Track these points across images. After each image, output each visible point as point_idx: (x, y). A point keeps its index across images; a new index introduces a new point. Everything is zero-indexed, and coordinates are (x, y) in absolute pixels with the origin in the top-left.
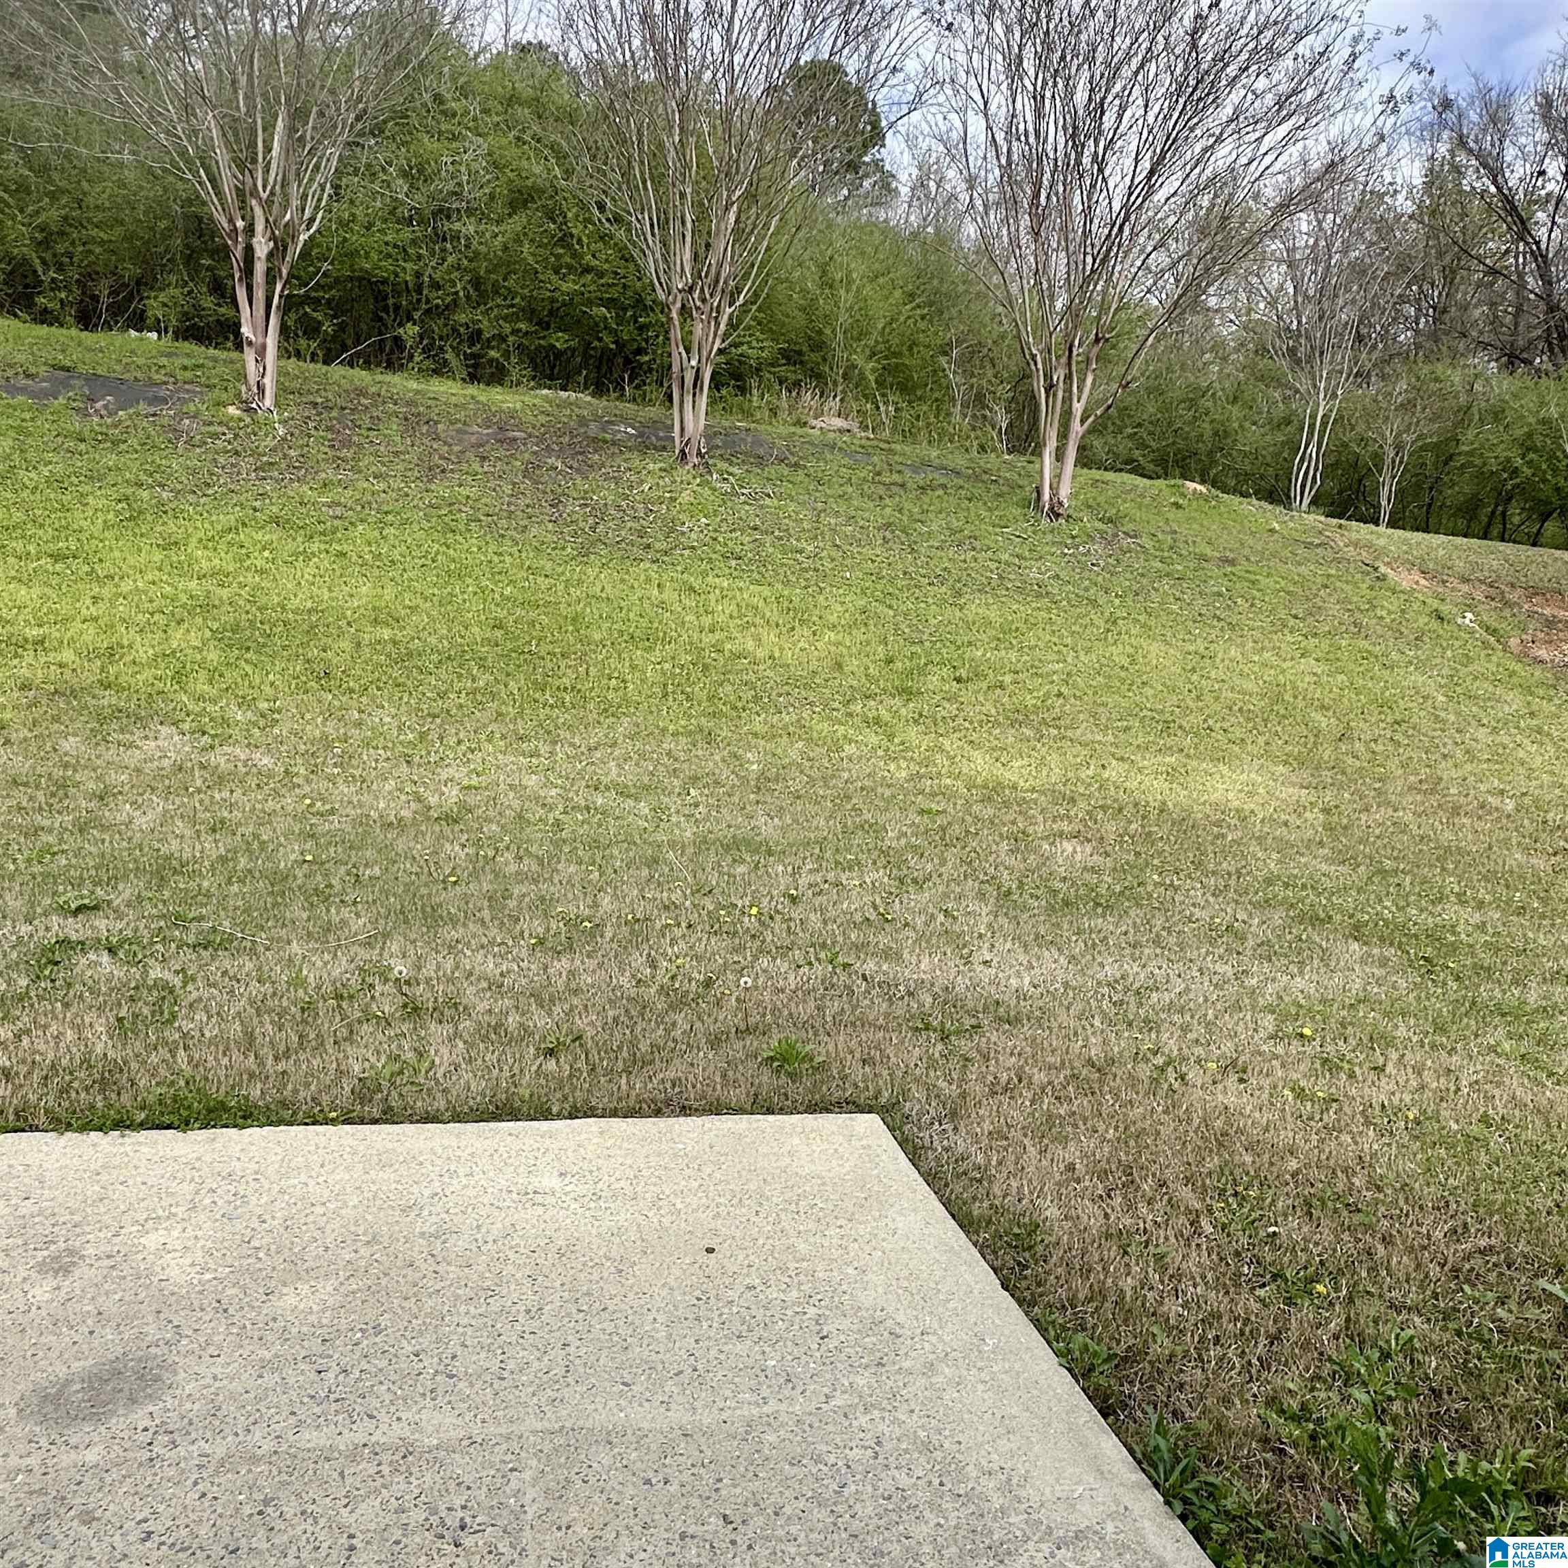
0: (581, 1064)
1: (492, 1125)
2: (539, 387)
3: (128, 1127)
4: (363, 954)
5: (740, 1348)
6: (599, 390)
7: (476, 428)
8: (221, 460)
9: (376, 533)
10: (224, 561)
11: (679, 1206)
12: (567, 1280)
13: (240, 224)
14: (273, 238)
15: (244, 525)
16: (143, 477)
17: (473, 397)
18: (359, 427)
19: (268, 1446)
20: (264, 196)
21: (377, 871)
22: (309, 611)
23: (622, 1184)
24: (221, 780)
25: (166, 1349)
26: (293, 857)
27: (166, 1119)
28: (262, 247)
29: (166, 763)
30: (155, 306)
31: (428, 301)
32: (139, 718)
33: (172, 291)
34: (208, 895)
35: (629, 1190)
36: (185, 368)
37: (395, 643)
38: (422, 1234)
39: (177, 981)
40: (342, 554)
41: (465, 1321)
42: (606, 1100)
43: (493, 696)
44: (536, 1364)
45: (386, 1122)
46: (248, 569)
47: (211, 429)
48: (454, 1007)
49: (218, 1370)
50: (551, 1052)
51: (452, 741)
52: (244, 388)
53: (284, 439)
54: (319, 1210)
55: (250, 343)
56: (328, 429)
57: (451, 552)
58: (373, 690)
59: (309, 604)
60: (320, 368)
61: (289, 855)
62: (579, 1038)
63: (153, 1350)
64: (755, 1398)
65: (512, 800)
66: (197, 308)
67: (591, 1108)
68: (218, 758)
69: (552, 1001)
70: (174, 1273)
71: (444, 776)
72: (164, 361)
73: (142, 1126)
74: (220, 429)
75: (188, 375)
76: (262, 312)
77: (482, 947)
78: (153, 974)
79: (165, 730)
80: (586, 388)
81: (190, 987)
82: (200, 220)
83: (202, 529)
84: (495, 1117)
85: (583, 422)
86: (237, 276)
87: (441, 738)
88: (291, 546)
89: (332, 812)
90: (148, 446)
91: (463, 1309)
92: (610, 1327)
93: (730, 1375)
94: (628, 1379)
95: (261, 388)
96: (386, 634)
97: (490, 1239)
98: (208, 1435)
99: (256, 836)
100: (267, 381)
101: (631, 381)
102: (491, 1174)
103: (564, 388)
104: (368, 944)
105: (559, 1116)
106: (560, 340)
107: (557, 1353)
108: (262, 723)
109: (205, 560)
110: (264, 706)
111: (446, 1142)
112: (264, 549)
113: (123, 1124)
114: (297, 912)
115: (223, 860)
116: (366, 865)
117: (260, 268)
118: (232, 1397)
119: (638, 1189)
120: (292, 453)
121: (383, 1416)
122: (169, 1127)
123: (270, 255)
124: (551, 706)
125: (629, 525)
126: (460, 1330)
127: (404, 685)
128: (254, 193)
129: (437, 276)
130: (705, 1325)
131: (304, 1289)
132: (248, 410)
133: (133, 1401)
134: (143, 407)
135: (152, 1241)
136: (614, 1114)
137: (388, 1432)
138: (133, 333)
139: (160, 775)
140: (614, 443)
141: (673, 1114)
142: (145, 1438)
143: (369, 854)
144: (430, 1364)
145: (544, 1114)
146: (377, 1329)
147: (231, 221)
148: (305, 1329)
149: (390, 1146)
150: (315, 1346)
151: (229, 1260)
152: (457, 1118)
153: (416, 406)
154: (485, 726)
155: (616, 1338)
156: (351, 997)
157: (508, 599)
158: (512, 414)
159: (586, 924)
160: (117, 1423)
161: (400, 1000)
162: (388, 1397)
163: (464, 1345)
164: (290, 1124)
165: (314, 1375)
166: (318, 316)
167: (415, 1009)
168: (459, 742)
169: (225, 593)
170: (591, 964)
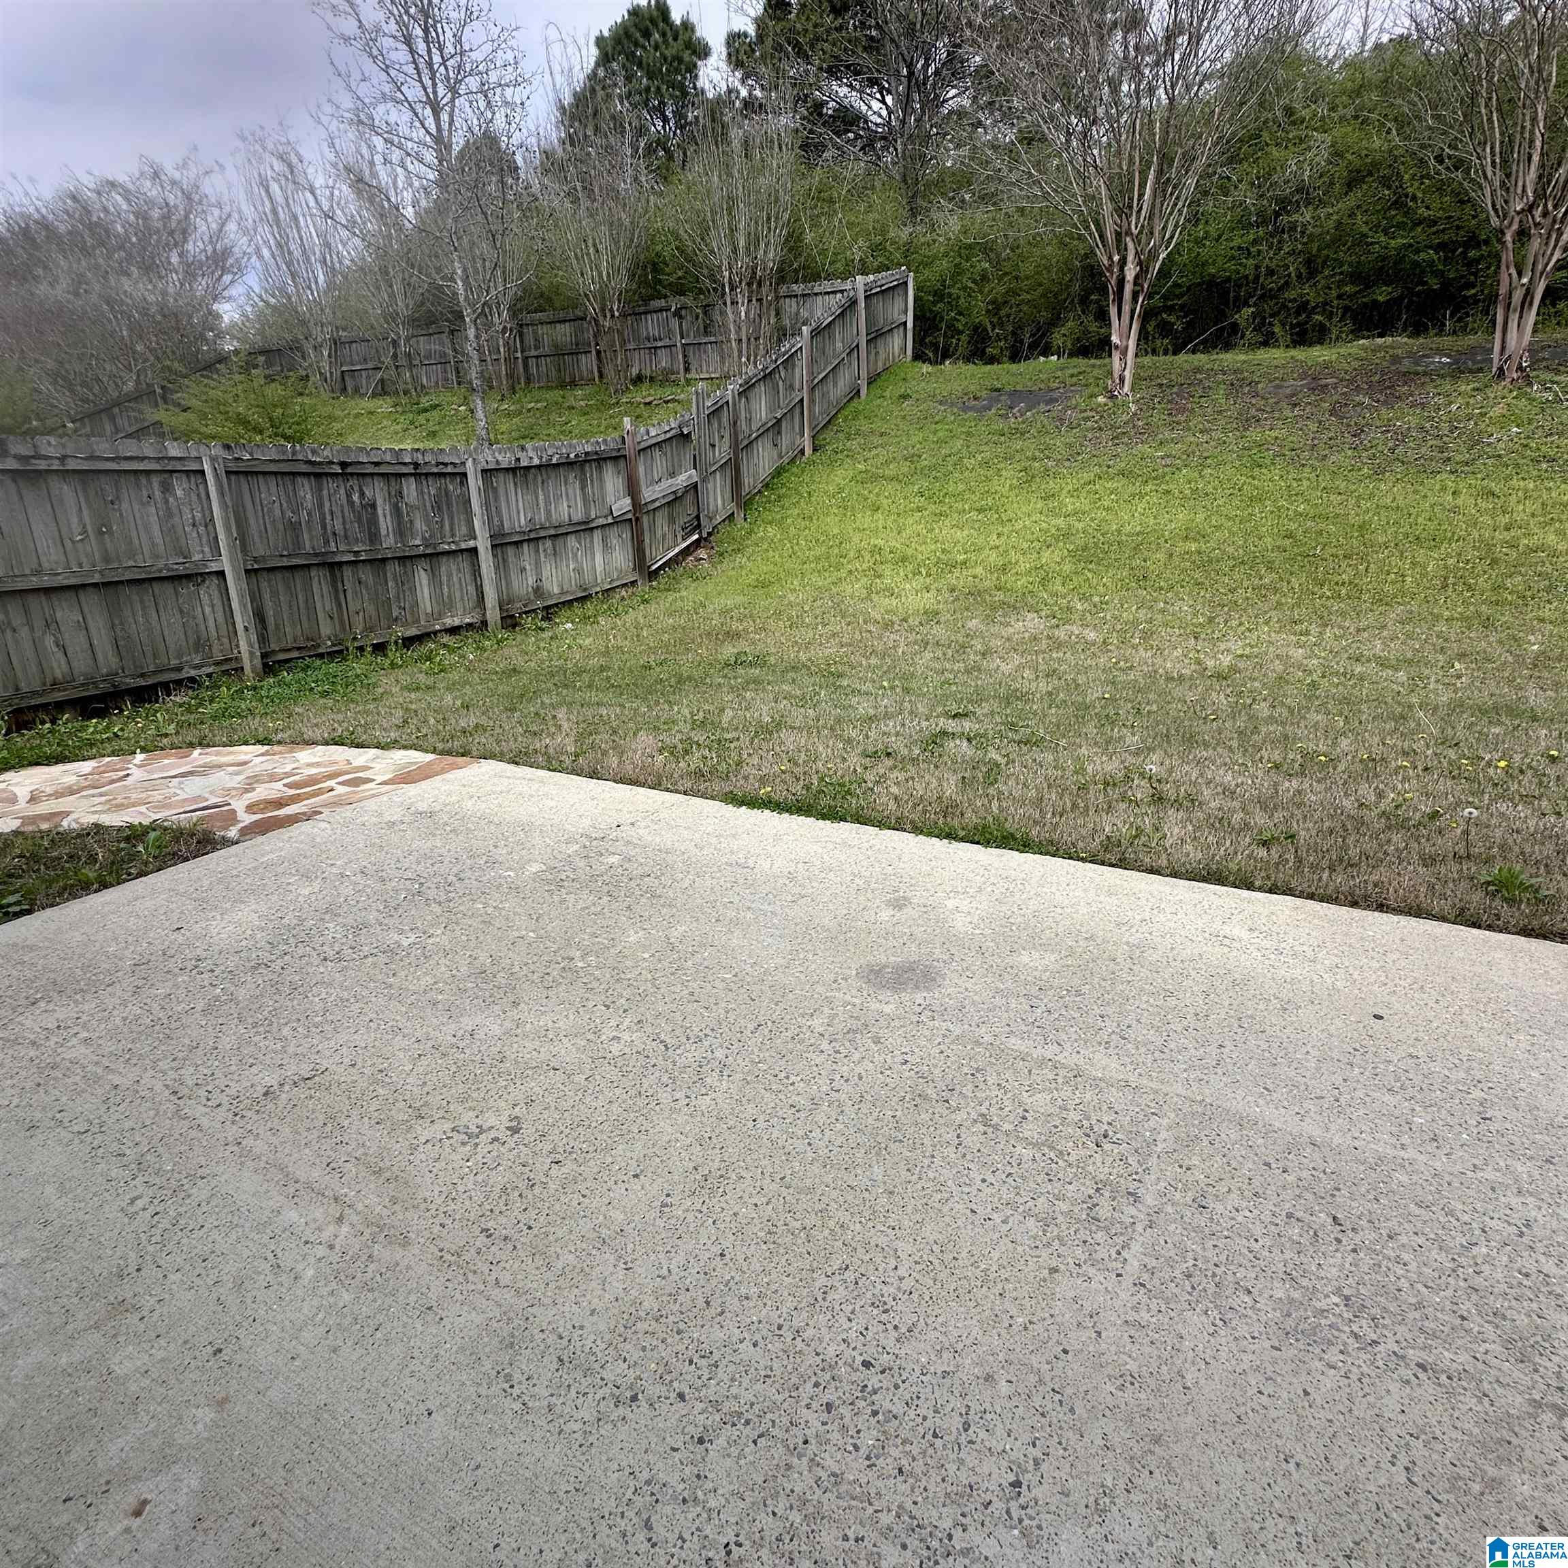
0: (1291, 857)
1: (1201, 884)
2: (1358, 338)
3: (954, 839)
4: (1130, 760)
5: (1387, 1098)
6: (1418, 330)
7: (1292, 382)
8: (1090, 436)
9: (1196, 474)
10: (1084, 503)
11: (1355, 976)
12: (1235, 1003)
13: (1116, 258)
14: (1140, 263)
15: (1100, 478)
16: (1037, 454)
17: (1292, 357)
18: (1193, 396)
19: (987, 1038)
20: (1135, 232)
21: (1154, 708)
22: (1138, 534)
23: (1305, 948)
24: (1059, 645)
25: (942, 965)
26: (1096, 695)
27: (976, 838)
28: (1131, 272)
29: (1027, 635)
30: (1058, 338)
31: (1263, 287)
32: (1015, 608)
33: (1070, 324)
34: (1035, 714)
35: (1309, 953)
36: (1072, 376)
37: (1199, 553)
38: (1127, 943)
39: (1003, 761)
40: (1168, 492)
41: (1144, 1006)
42: (1305, 885)
43: (1276, 591)
44: (1193, 1051)
45: (1120, 867)
46: (1098, 508)
47: (1085, 415)
48: (1193, 801)
49: (969, 986)
50: (1265, 843)
51: (1234, 623)
52: (1110, 382)
53: (1135, 414)
54: (1059, 910)
55: (1117, 347)
56: (1169, 402)
57: (1256, 482)
58: (1178, 588)
59: (1138, 529)
60: (1170, 358)
61: (1094, 694)
62: (1292, 837)
63: (935, 963)
64: (1394, 1140)
65: (1278, 666)
66: (1086, 332)
67: (1290, 889)
68: (1061, 634)
69: (1275, 808)
70: (959, 924)
71: (1222, 648)
72: (1059, 373)
73: (962, 840)
74: (1091, 414)
75: (1074, 379)
76: (1127, 321)
77: (1225, 765)
78: (989, 755)
79: (1030, 616)
80: (1404, 331)
81: (1010, 766)
82: (1092, 267)
83: (1072, 483)
84: (1204, 880)
85: (1396, 359)
86: (1111, 297)
87: (1226, 622)
88: (1131, 489)
89: (1131, 668)
90: (1043, 432)
91: (1145, 998)
92: (1264, 1046)
93: (1372, 1116)
94: (1271, 1087)
95: (1122, 379)
96: (1193, 547)
97: (1179, 959)
98: (954, 1020)
99: (1074, 680)
100: (1127, 373)
101: (1452, 316)
102: (1192, 917)
103: (1381, 335)
104: (1136, 754)
105: (1260, 889)
106: (1382, 294)
107: (1213, 1050)
108: (1094, 611)
109: (1070, 504)
110: (1096, 599)
111: (1162, 889)
112: (1112, 493)
113: (951, 836)
114: (1091, 729)
115: (1050, 694)
116: (1148, 704)
117: (1128, 288)
118: (974, 1003)
119: (1320, 955)
120: (1140, 423)
121: (1067, 1046)
122: (978, 843)
123: (1137, 277)
124: (1328, 598)
125: (1430, 443)
126: (1139, 1011)
127: (1203, 584)
128: (1129, 233)
129: (1273, 265)
130: (1357, 1071)
131: (1036, 955)
132: (1112, 397)
133: (917, 988)
134: (1043, 407)
135: (951, 904)
136: (1311, 897)
137: (1068, 1057)
138: (1042, 359)
139: (1022, 642)
140: (1425, 374)
141: (1367, 908)
142: (919, 1009)
143: (1152, 696)
144: (1110, 1026)
145: (1249, 886)
146: (1078, 993)
147: (1110, 258)
148: (1029, 978)
149: (1118, 882)
150: (1034, 990)
151: (993, 926)
152: (1175, 875)
153: (1242, 372)
154: (1266, 612)
155: (1267, 1054)
156: (1115, 785)
157: (1301, 515)
158: (1327, 365)
159: (1323, 758)
160: (905, 997)
161: (1151, 791)
162: (1074, 1036)
163: (1138, 1021)
164: (1054, 856)
165: (1028, 1008)
166: (1172, 319)
167: (1160, 799)
168: (1241, 624)
169: (1080, 526)
170: (1318, 787)
